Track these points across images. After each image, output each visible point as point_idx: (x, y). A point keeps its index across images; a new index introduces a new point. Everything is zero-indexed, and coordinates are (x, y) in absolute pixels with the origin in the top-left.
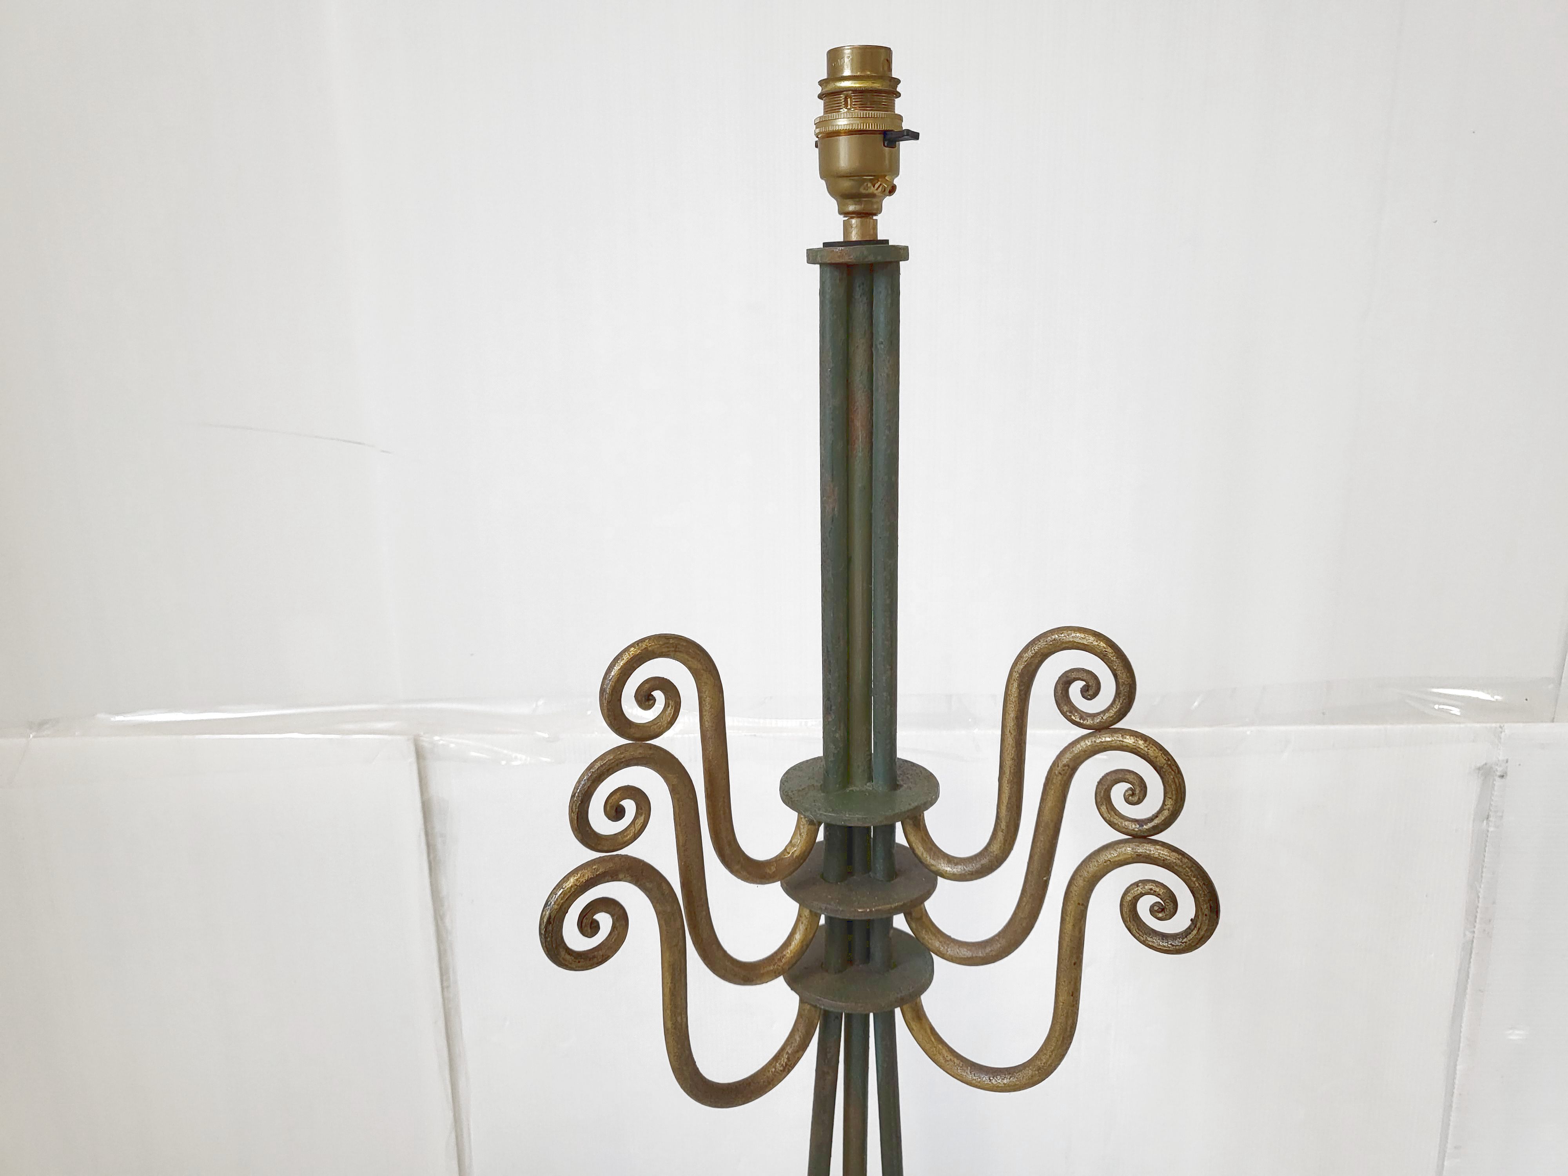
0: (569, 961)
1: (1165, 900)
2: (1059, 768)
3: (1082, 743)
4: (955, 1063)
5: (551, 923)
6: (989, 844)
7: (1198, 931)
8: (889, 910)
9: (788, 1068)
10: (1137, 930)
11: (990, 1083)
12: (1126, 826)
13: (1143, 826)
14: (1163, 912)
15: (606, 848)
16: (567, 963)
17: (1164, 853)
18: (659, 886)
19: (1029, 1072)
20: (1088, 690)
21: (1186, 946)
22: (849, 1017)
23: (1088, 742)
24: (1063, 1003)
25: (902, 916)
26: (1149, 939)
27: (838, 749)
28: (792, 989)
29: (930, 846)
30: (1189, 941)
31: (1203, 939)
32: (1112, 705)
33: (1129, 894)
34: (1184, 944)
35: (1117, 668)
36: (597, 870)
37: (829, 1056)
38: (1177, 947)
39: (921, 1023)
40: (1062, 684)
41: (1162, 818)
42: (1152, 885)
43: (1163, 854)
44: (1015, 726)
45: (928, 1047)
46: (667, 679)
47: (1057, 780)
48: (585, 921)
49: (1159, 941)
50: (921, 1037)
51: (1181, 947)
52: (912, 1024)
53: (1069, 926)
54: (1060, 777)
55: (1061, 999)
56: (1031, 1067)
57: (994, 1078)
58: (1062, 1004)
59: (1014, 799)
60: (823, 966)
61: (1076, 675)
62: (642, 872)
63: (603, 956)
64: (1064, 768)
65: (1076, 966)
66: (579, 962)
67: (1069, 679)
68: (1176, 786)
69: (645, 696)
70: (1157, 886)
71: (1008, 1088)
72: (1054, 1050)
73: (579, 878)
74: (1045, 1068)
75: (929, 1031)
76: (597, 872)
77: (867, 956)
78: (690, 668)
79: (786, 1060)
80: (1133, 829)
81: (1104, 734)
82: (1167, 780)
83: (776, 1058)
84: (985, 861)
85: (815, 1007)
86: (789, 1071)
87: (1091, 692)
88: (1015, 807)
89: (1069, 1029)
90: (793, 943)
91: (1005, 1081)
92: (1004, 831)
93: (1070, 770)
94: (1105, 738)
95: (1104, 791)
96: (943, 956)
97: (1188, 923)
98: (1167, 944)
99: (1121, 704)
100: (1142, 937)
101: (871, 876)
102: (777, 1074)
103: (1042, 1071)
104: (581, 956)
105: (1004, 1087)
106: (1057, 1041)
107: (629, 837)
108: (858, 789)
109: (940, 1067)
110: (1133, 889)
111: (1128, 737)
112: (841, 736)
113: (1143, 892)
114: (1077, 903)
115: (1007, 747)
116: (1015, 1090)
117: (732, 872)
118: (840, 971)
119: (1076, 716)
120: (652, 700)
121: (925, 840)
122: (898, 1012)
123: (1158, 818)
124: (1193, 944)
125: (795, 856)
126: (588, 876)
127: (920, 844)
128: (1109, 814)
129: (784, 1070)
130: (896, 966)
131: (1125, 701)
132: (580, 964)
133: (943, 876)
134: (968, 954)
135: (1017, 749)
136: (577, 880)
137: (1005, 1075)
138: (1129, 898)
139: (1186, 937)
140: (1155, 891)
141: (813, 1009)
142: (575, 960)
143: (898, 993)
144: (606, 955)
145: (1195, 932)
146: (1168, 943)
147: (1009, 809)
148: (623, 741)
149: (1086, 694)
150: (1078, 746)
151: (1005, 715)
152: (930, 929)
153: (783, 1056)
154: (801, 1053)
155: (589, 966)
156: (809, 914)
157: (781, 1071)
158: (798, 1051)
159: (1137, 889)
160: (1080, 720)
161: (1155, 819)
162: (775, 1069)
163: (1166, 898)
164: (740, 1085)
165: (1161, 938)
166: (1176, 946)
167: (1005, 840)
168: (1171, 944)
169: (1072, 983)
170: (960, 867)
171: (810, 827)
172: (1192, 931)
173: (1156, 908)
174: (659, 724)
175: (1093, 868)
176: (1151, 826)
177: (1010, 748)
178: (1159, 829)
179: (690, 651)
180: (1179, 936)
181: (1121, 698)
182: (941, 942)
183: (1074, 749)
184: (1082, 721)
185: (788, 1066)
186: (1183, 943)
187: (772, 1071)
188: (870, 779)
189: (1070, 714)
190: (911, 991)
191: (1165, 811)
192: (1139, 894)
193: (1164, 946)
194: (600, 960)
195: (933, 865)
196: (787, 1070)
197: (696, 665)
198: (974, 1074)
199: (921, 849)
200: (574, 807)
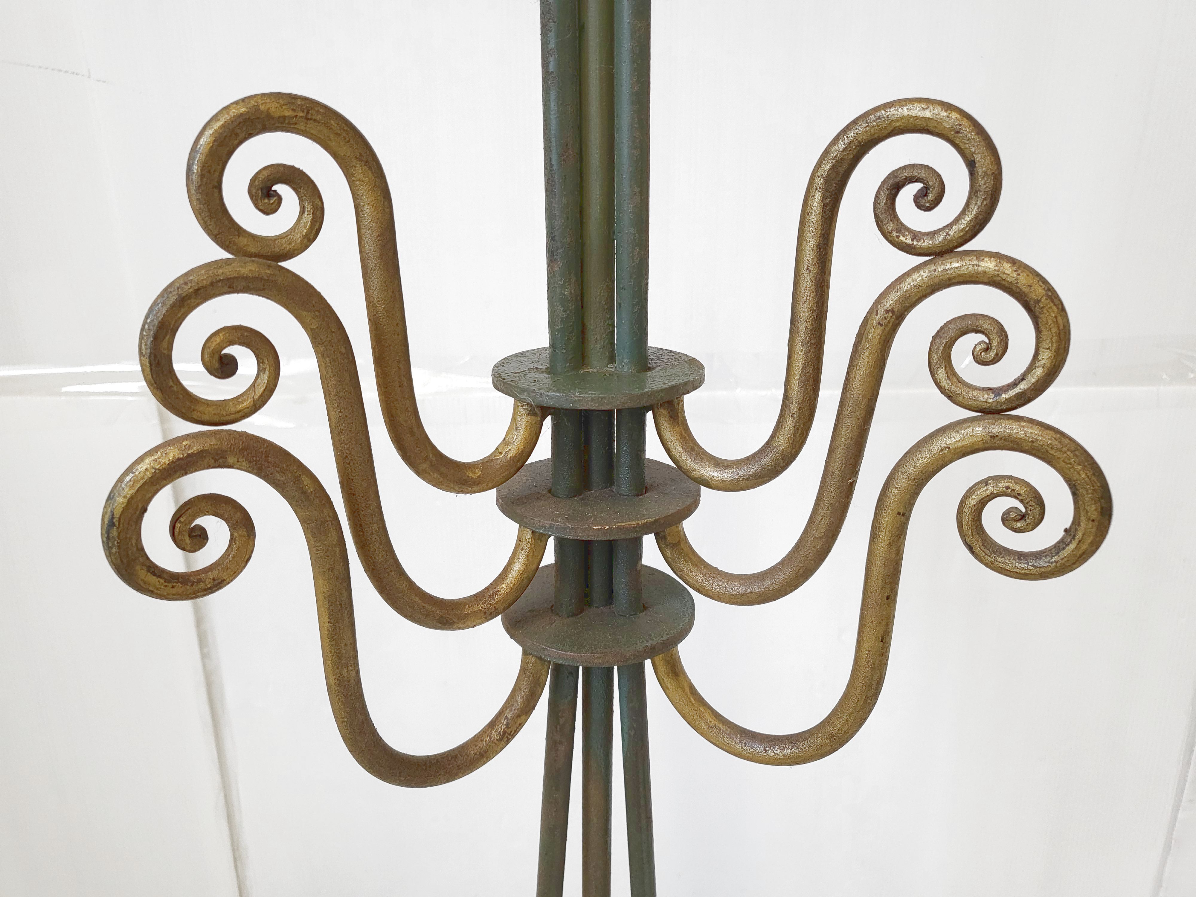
0: (155, 585)
1: (1028, 503)
2: (879, 316)
3: (915, 276)
4: (720, 730)
5: (115, 526)
6: (773, 437)
7: (1078, 544)
8: (634, 528)
9: (507, 736)
10: (982, 548)
11: (765, 754)
12: (974, 397)
13: (1001, 395)
14: (1023, 521)
15: (206, 418)
16: (151, 588)
17: (1033, 432)
18: (297, 480)
19: (818, 740)
20: (926, 195)
21: (1056, 566)
22: (586, 671)
23: (925, 273)
24: (869, 651)
25: (652, 536)
26: (999, 559)
27: (568, 312)
28: (511, 637)
29: (692, 445)
30: (1062, 559)
31: (1084, 556)
32: (963, 213)
33: (973, 497)
34: (1054, 564)
35: (975, 151)
36: (190, 447)
37: (562, 721)
38: (1043, 570)
39: (677, 680)
40: (888, 189)
41: (1032, 379)
42: (1009, 482)
43: (1031, 433)
44: (816, 260)
45: (686, 709)
46: (299, 169)
47: (875, 334)
48: (178, 525)
49: (1014, 562)
50: (678, 698)
51: (1050, 569)
52: (665, 680)
53: (882, 546)
54: (879, 330)
55: (866, 645)
56: (820, 735)
57: (770, 749)
58: (867, 652)
59: (810, 369)
60: (553, 609)
61: (909, 172)
62: (267, 457)
63: (214, 579)
64: (886, 315)
65: (889, 600)
66: (173, 587)
67: (898, 180)
68: (1058, 327)
69: (262, 189)
70: (1016, 483)
71: (789, 761)
72: (852, 713)
73: (159, 458)
74: (839, 735)
75: (688, 690)
76: (188, 450)
77: (610, 597)
78: (335, 156)
79: (504, 727)
80: (984, 400)
81: (948, 259)
82: (1044, 320)
83: (492, 724)
84: (766, 460)
85: (540, 658)
86: (508, 741)
87: (930, 197)
88: (811, 380)
89: (874, 686)
90: (510, 576)
91: (785, 752)
92: (795, 416)
93: (894, 317)
94: (951, 263)
95: (944, 347)
96: (707, 594)
97: (1060, 534)
98: (1026, 566)
99: (979, 207)
100: (990, 556)
101: (614, 490)
102: (493, 745)
103: (835, 739)
104: (178, 579)
105: (784, 759)
106: (858, 700)
107: (245, 404)
108: (595, 371)
109: (702, 734)
110: (980, 489)
111: (986, 259)
112: (571, 293)
113: (995, 492)
114: (896, 513)
115: (803, 291)
116: (797, 763)
117: (418, 473)
118: (574, 615)
119: (907, 235)
120: (274, 196)
121: (685, 438)
122: (648, 663)
123: (1024, 382)
124: (1067, 565)
125: (509, 456)
126: (174, 456)
127: (678, 442)
128: (950, 380)
129: (501, 740)
130: (645, 608)
131: (985, 203)
132: (174, 591)
133: (708, 485)
134: (742, 589)
135: (816, 295)
136: (155, 460)
137: (786, 745)
138: (972, 501)
139: (1057, 554)
140: (1013, 490)
141: (539, 661)
142: (166, 584)
143: (647, 641)
144: (219, 579)
145: (1072, 546)
146: (1027, 563)
147: (803, 384)
148: (227, 255)
149: (923, 201)
150: (910, 280)
151: (801, 245)
152: (690, 559)
153: (500, 721)
154: (523, 717)
155: (190, 594)
156: (530, 537)
157: (497, 740)
158: (519, 716)
159: (985, 488)
160: (912, 240)
161: (1019, 383)
162: (491, 739)
163: (1029, 499)
164: (443, 758)
165: (1016, 557)
166: (1040, 567)
167: (796, 429)
168: (1033, 565)
169: (883, 623)
170: (731, 471)
171: (529, 417)
172: (1067, 545)
173: (1013, 515)
174: (288, 237)
175: (922, 459)
176: (1014, 394)
177: (808, 293)
178: (1025, 399)
179: (332, 122)
180: (1044, 554)
181: (980, 198)
182: (704, 575)
183: (901, 286)
184: (915, 243)
185: (507, 734)
186: (1052, 563)
187: (486, 740)
188: (612, 359)
189: (897, 234)
190: (665, 638)
191: (1038, 369)
192: (988, 496)
193: (1023, 569)
194: (209, 586)
195: (695, 470)
196: (505, 739)
197: (344, 150)
198: (745, 743)
199: (679, 449)
200: (143, 347)
